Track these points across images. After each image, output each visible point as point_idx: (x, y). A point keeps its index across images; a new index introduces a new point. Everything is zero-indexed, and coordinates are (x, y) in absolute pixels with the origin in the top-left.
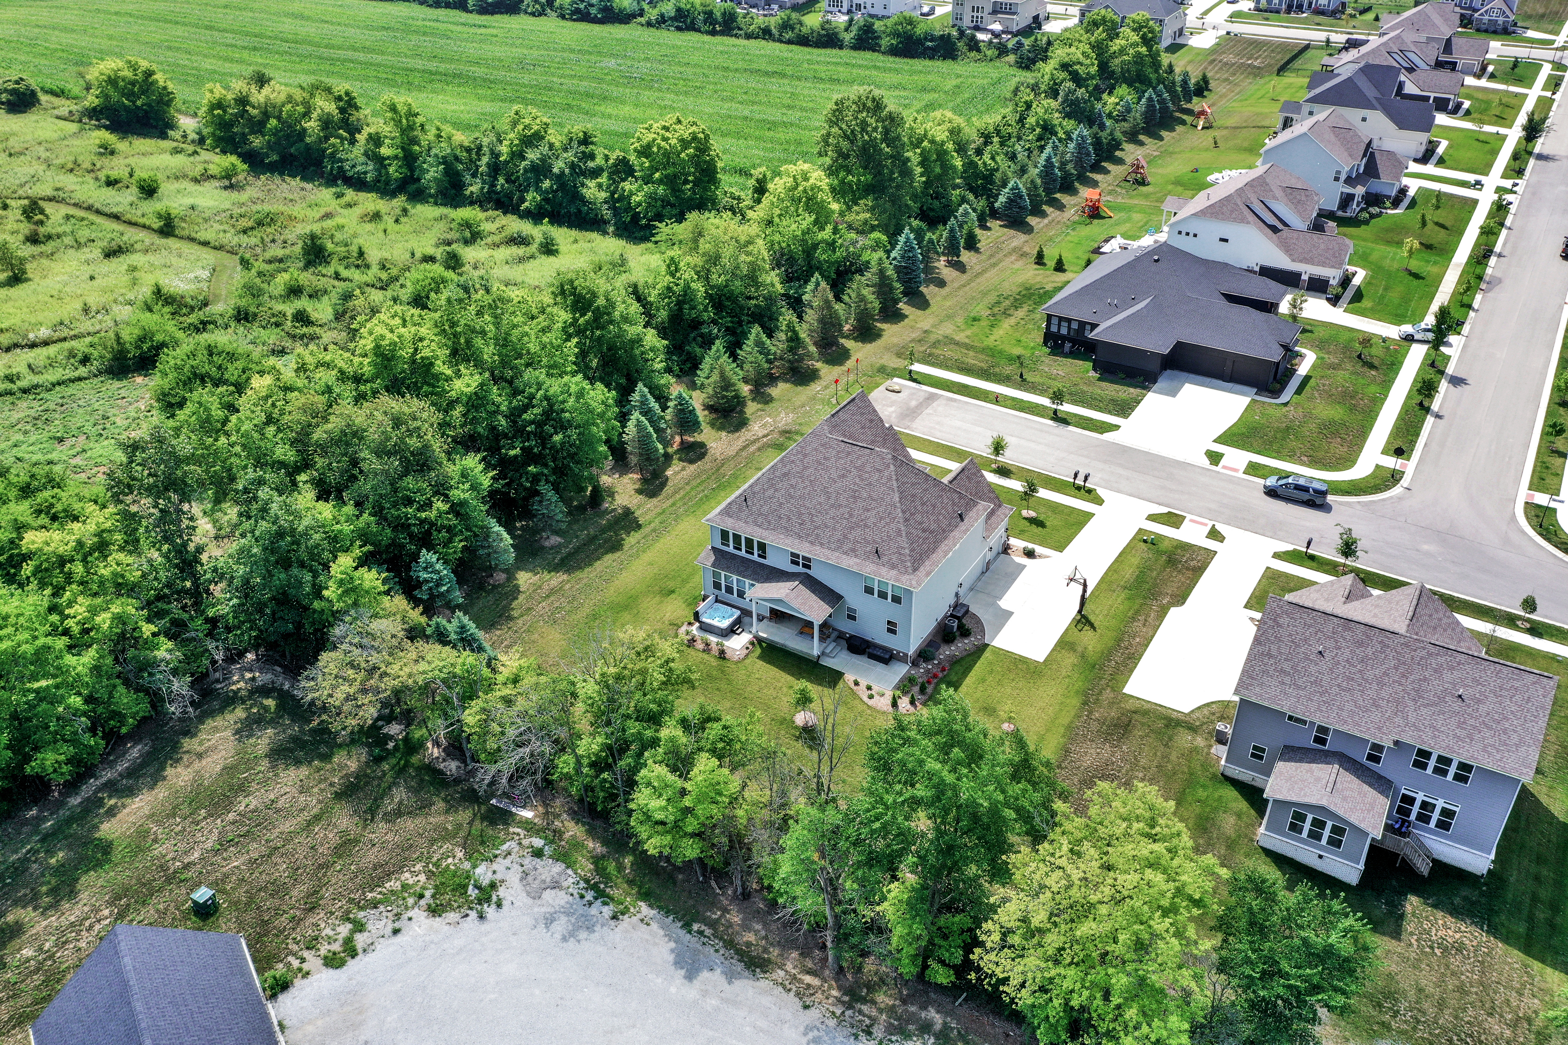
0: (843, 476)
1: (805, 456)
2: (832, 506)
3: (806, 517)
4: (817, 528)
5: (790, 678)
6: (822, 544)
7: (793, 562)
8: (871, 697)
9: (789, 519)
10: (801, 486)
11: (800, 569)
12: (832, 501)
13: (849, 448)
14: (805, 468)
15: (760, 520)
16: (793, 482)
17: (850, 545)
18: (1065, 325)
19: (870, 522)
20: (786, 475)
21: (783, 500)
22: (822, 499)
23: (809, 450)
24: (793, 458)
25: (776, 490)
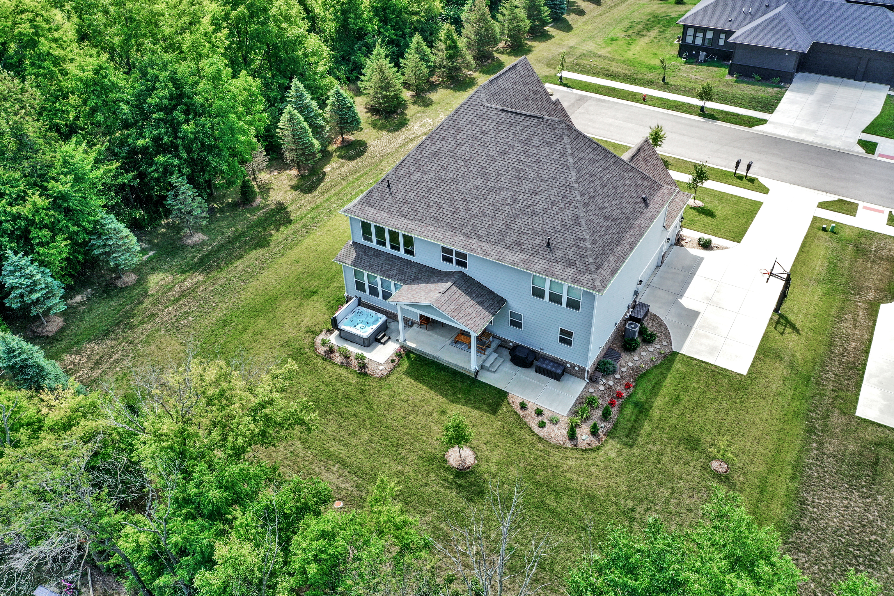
0: (505, 153)
1: (458, 130)
2: (491, 189)
3: (460, 205)
4: (472, 217)
5: (442, 400)
6: (479, 237)
7: (445, 259)
8: (542, 425)
9: (440, 207)
10: (453, 167)
11: (453, 267)
12: (491, 184)
13: (511, 118)
14: (459, 145)
15: (405, 209)
16: (444, 162)
17: (514, 238)
18: (700, 35)
19: (539, 208)
20: (435, 154)
21: (432, 185)
22: (479, 182)
23: (463, 122)
24: (443, 134)
25: (424, 173)
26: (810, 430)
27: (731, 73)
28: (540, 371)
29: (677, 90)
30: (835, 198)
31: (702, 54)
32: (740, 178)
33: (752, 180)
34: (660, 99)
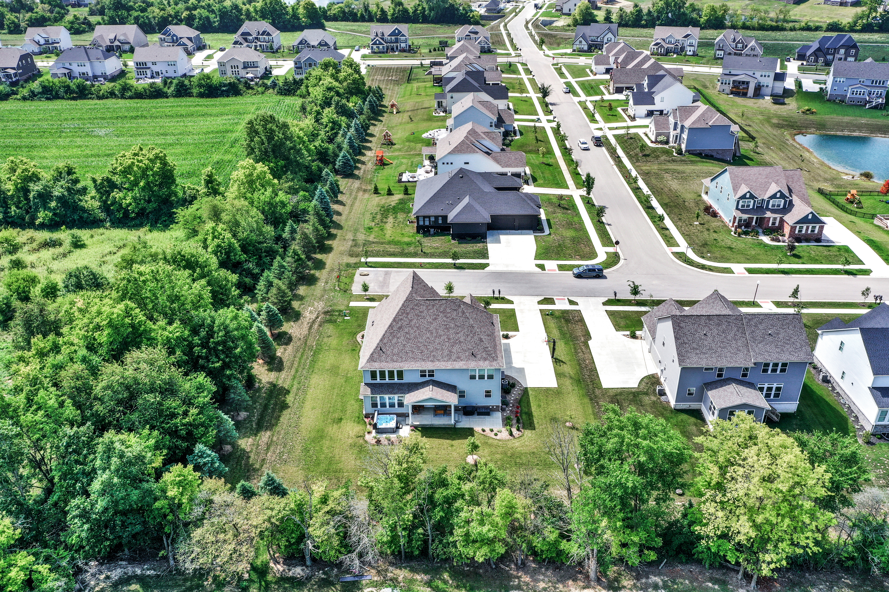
0: (435, 319)
1: (408, 314)
2: (436, 337)
4: (432, 352)
5: (448, 441)
6: (438, 360)
7: (422, 376)
8: (496, 435)
9: (413, 352)
10: (412, 331)
11: (427, 378)
13: (432, 303)
14: (411, 321)
16: (406, 330)
17: (455, 356)
18: (427, 219)
19: (462, 339)
20: (400, 328)
21: (404, 343)
22: (428, 335)
23: (408, 310)
24: (400, 317)
25: (398, 338)
26: (591, 399)
27: (453, 239)
28: (480, 414)
29: (432, 256)
30: (542, 298)
31: (432, 230)
32: (497, 298)
33: (503, 298)
34: (429, 263)
